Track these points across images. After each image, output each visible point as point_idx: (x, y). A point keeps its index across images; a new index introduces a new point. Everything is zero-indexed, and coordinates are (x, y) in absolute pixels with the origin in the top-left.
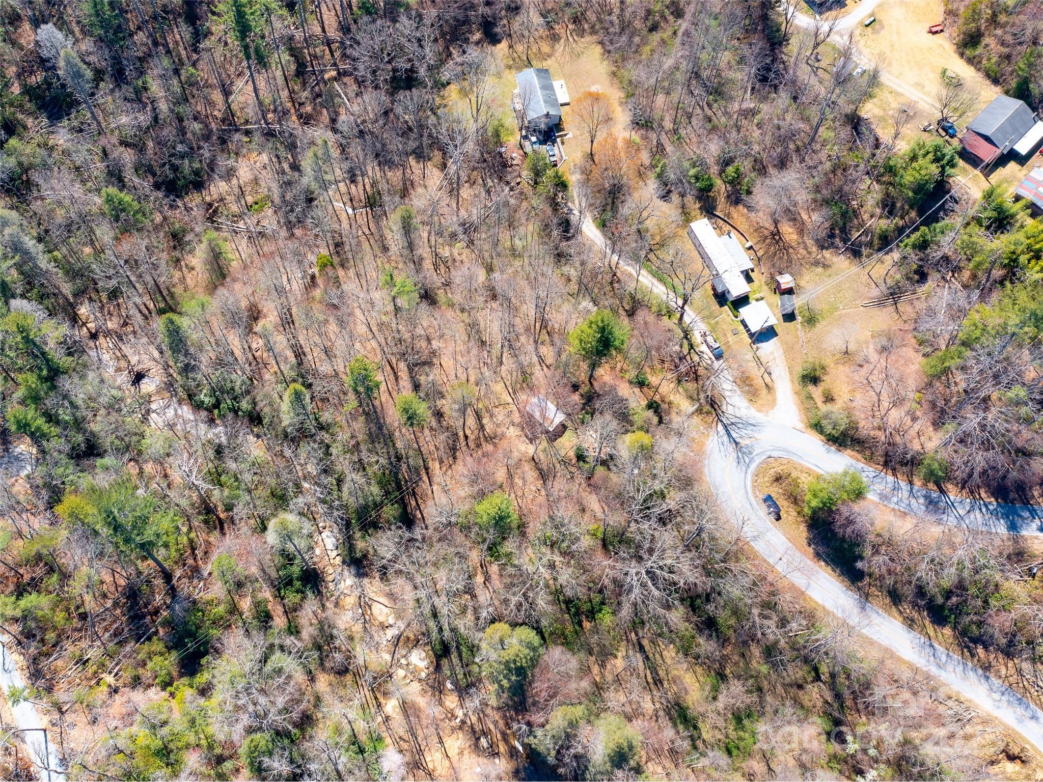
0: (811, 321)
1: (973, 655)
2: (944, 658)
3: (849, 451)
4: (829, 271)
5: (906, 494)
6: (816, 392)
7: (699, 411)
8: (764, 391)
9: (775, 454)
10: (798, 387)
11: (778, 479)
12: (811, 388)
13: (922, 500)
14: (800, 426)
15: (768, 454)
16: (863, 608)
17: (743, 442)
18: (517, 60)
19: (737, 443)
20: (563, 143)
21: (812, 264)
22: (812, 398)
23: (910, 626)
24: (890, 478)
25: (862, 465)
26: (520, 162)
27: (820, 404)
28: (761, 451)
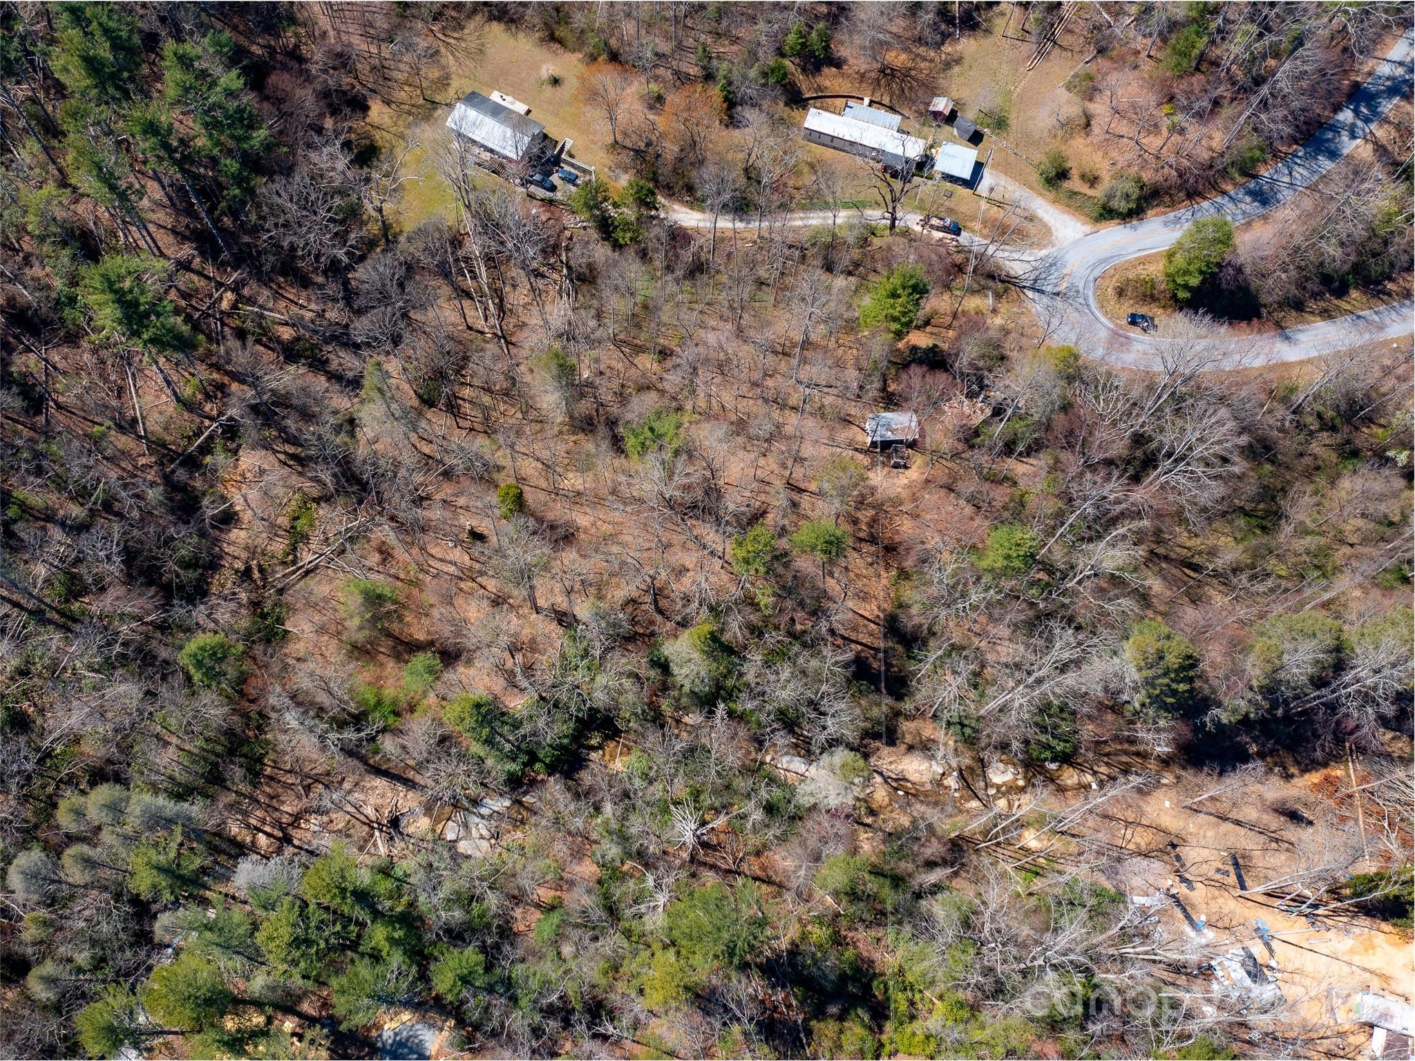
0: (1001, 124)
1: (1389, 295)
2: (1376, 318)
3: (1149, 212)
4: (966, 63)
5: (1230, 205)
6: (1075, 184)
7: (998, 296)
8: (1029, 226)
9: (1097, 273)
10: (1052, 195)
11: (1120, 293)
12: (1066, 185)
13: (1248, 199)
14: (1088, 228)
15: (1091, 278)
16: (1288, 338)
17: (1062, 288)
18: (414, 110)
19: (1058, 294)
20: (572, 156)
21: (944, 70)
22: (1076, 193)
23: (1330, 317)
24: (1205, 204)
25: (1172, 214)
26: (548, 215)
27: (1090, 192)
28: (1082, 282)
